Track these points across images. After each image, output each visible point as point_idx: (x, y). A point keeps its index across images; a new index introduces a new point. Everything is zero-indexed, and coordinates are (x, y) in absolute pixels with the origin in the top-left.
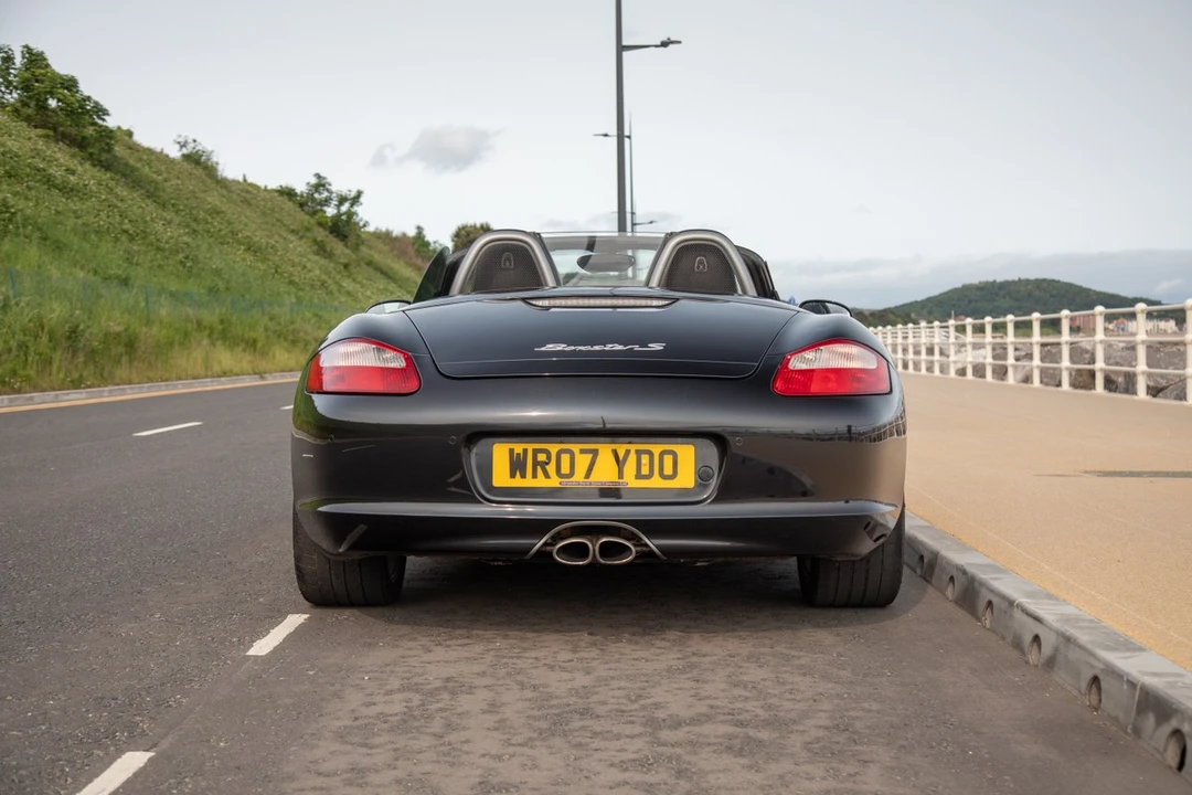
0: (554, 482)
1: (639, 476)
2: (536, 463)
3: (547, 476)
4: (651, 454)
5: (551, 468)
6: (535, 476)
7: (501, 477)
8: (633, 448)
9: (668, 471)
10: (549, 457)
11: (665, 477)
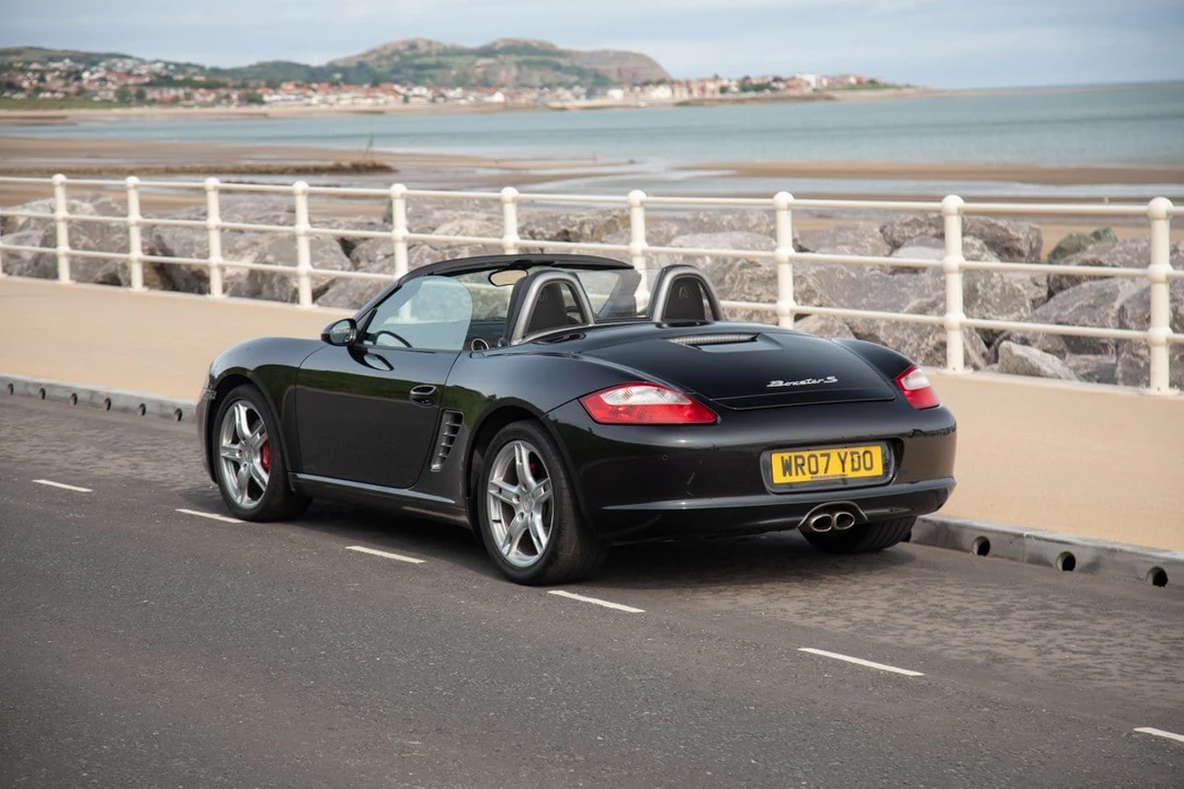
0: (808, 477)
1: (853, 470)
2: (797, 465)
3: (804, 474)
4: (858, 454)
5: (806, 468)
6: (797, 474)
7: (779, 477)
8: (849, 450)
9: (868, 465)
10: (804, 461)
11: (867, 469)
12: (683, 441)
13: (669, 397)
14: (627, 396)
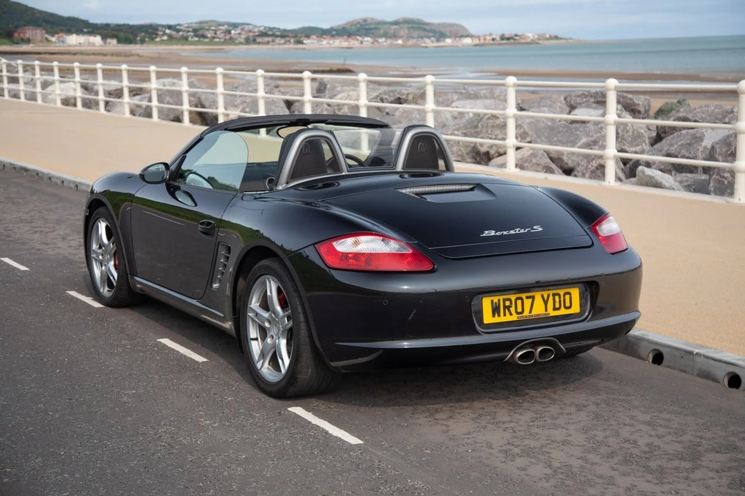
0: (515, 317)
1: (555, 309)
2: (505, 307)
3: (511, 314)
4: (559, 295)
5: (513, 309)
6: (505, 315)
7: (488, 318)
8: (551, 292)
9: (568, 304)
10: (511, 303)
11: (566, 308)
12: (405, 287)
13: (392, 247)
14: (356, 243)
